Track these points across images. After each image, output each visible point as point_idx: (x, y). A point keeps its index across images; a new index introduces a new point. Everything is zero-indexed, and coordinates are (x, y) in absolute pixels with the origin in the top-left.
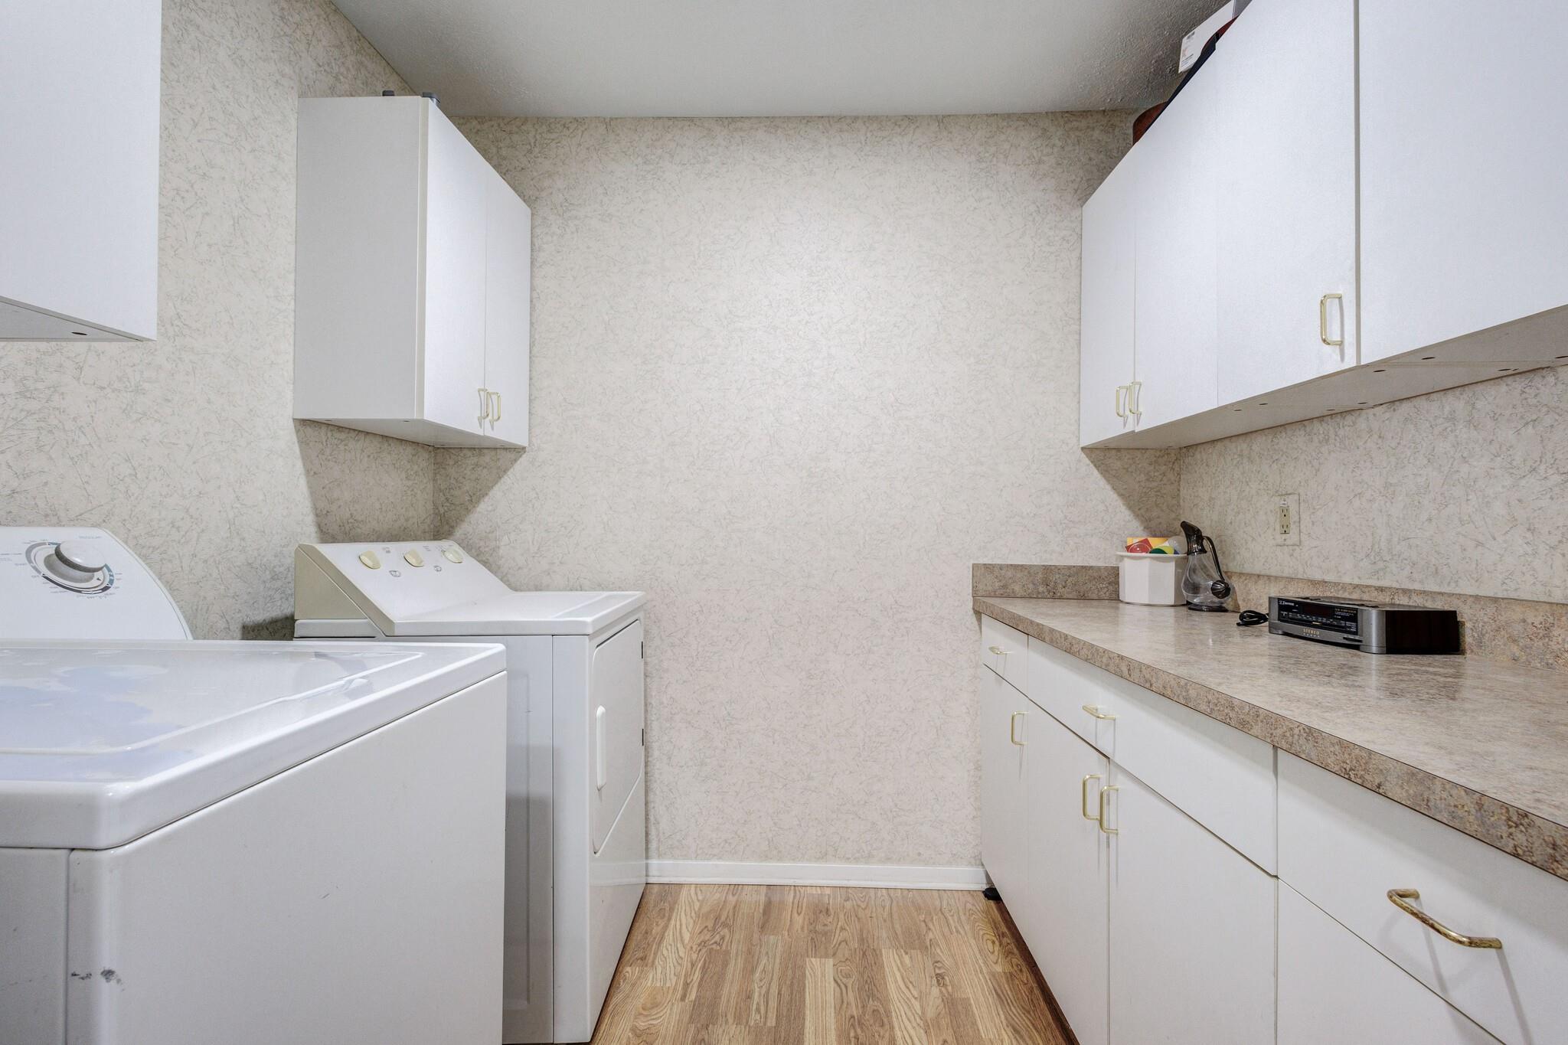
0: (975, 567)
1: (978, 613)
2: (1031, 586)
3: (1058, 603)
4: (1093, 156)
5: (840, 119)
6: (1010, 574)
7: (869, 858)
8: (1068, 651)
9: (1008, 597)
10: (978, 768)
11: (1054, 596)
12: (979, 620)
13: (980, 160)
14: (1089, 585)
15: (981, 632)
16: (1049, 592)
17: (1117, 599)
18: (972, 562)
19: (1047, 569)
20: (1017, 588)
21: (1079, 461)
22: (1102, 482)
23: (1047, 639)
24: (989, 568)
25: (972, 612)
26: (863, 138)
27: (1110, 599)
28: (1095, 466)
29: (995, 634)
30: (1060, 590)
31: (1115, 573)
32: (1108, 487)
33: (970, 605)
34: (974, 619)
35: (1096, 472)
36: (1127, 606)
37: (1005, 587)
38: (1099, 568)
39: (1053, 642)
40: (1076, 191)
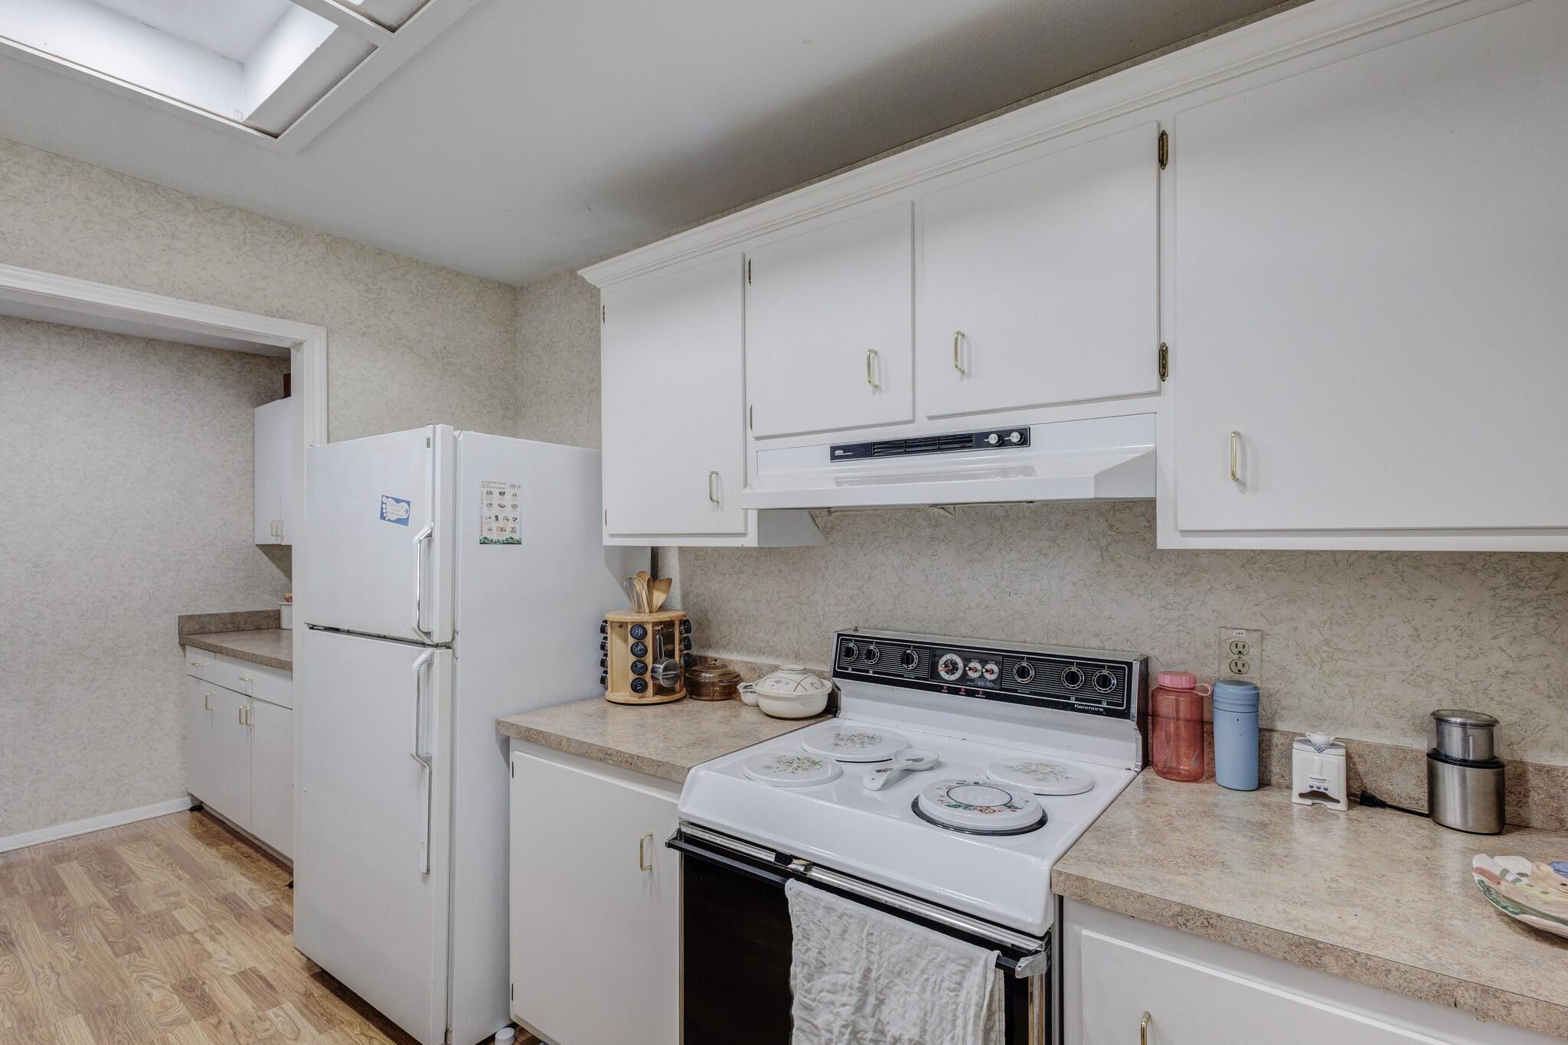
0: (180, 618)
1: (183, 645)
2: (222, 625)
3: (241, 633)
4: (261, 380)
5: (59, 326)
6: (207, 619)
7: (95, 813)
8: (234, 656)
9: (206, 633)
10: (184, 738)
11: (238, 629)
12: (184, 649)
13: (179, 371)
14: (262, 621)
15: (185, 657)
16: (234, 627)
17: (280, 628)
18: (178, 614)
19: (233, 615)
20: (212, 628)
21: (254, 552)
22: (270, 563)
23: (225, 652)
24: (191, 618)
25: (178, 645)
26: (81, 343)
27: (276, 628)
28: (265, 554)
29: (195, 656)
30: (242, 625)
31: (278, 613)
32: (274, 566)
33: (178, 641)
34: (180, 650)
35: (265, 558)
36: (285, 631)
37: (203, 627)
38: (268, 611)
39: (227, 654)
40: (250, 398)
